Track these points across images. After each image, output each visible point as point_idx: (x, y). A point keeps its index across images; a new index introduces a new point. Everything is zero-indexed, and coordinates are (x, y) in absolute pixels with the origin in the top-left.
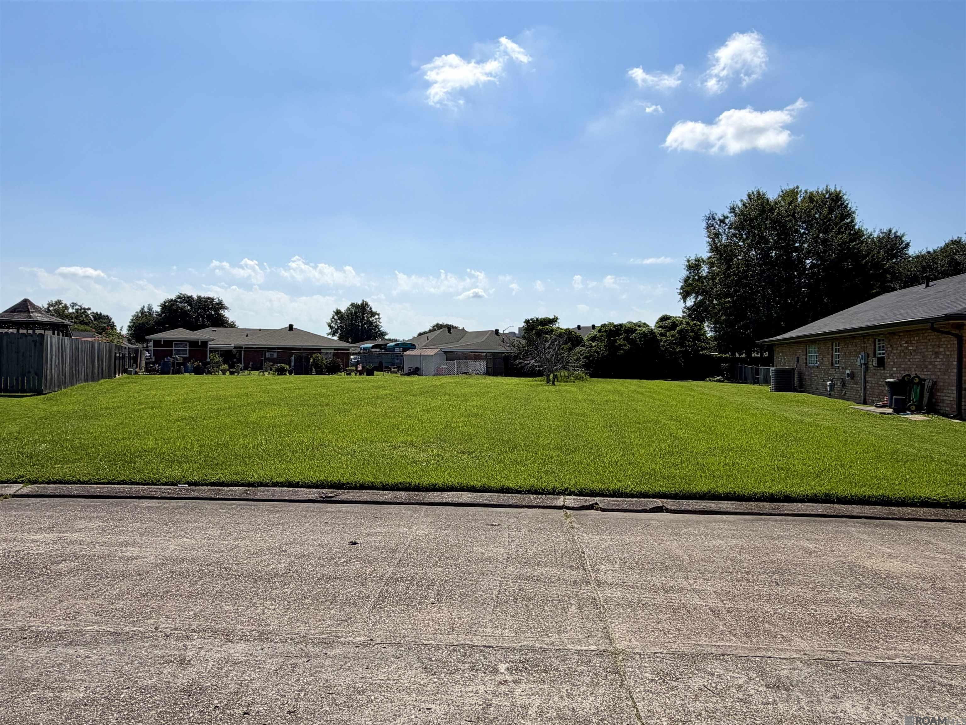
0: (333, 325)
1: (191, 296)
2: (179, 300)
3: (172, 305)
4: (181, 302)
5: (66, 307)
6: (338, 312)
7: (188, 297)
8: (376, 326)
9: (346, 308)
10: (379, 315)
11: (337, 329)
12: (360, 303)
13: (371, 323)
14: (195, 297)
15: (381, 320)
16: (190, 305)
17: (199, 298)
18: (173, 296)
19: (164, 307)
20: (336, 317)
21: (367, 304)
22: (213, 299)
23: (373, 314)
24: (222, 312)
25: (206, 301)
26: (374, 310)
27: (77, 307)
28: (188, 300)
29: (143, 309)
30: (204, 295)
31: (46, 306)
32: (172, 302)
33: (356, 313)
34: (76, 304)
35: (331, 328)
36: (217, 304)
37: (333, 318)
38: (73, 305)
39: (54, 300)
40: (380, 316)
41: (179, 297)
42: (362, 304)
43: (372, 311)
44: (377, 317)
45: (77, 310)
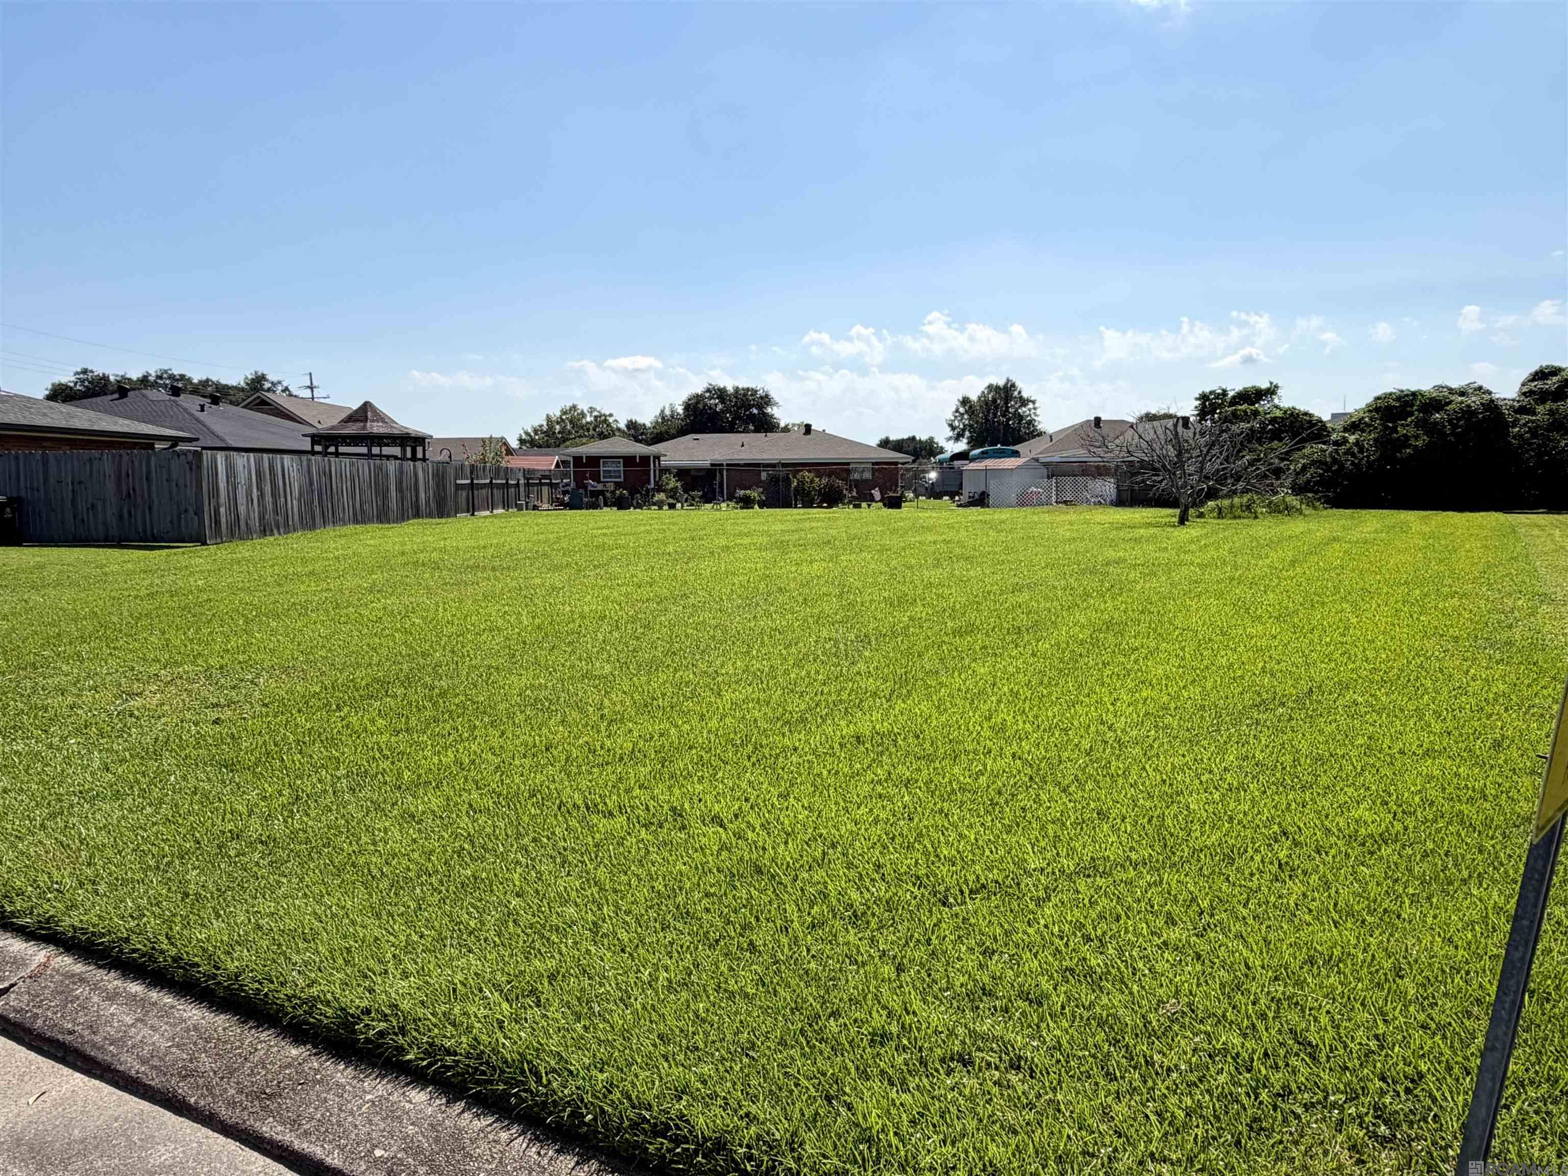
0: (956, 423)
1: (724, 388)
2: (707, 395)
3: (698, 403)
4: (711, 398)
5: (583, 415)
6: (965, 401)
7: (719, 389)
8: (1030, 422)
9: (979, 393)
10: (1034, 402)
11: (964, 430)
12: (1001, 383)
13: (1021, 418)
14: (730, 389)
15: (1038, 412)
16: (723, 401)
17: (737, 390)
18: (698, 388)
19: (687, 407)
20: (962, 410)
21: (1013, 385)
22: (756, 391)
23: (1024, 402)
24: (769, 410)
25: (745, 395)
26: (1025, 395)
27: (595, 413)
28: (721, 393)
29: (662, 411)
30: (743, 384)
31: (558, 414)
32: (698, 398)
33: (994, 401)
34: (595, 410)
35: (953, 428)
36: (761, 398)
37: (957, 411)
38: (592, 410)
39: (569, 405)
40: (1037, 405)
41: (708, 391)
42: (1005, 387)
43: (1021, 397)
44: (1031, 406)
45: (596, 417)
